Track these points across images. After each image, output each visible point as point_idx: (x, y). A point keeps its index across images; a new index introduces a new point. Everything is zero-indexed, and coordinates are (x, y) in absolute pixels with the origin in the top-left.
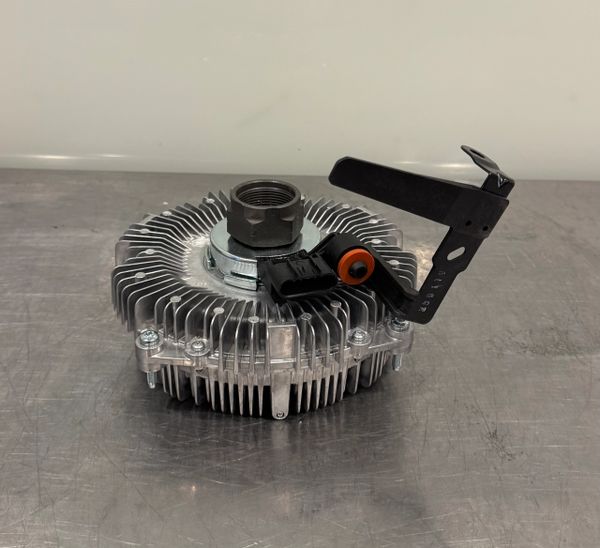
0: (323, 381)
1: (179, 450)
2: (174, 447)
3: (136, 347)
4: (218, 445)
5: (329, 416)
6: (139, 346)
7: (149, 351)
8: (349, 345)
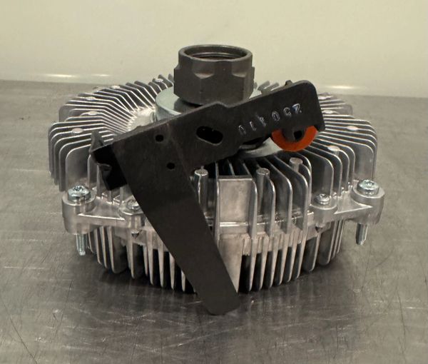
0: (280, 253)
1: (106, 330)
2: (102, 326)
3: (63, 203)
4: (155, 325)
5: (284, 295)
6: (65, 201)
7: (77, 207)
8: (311, 210)
